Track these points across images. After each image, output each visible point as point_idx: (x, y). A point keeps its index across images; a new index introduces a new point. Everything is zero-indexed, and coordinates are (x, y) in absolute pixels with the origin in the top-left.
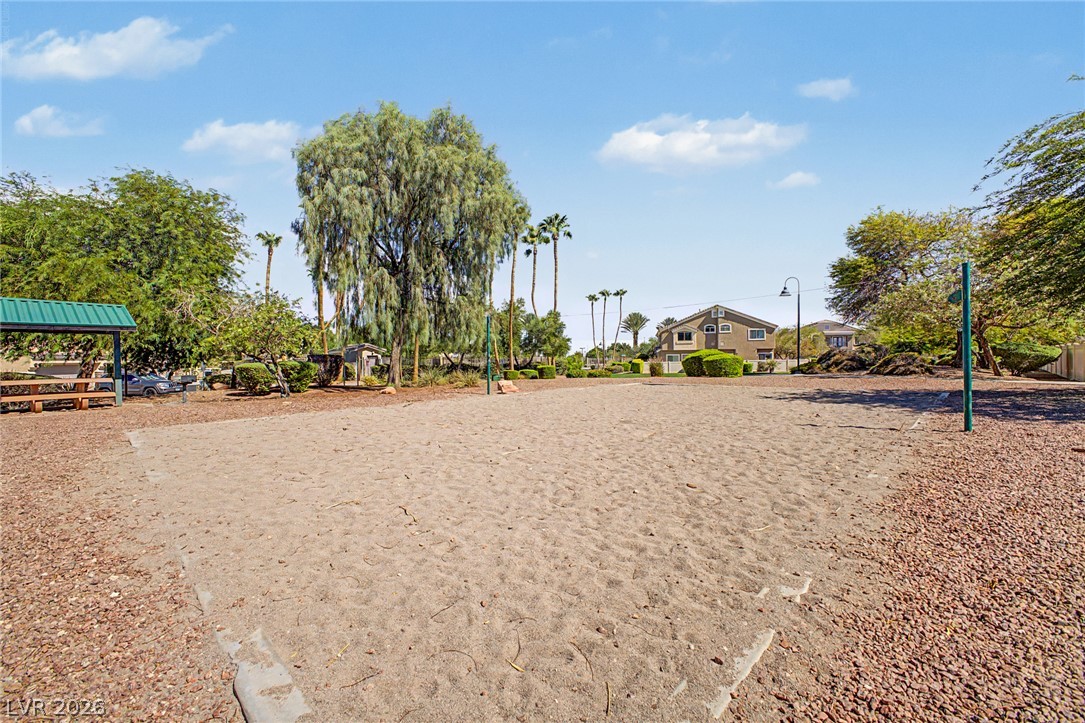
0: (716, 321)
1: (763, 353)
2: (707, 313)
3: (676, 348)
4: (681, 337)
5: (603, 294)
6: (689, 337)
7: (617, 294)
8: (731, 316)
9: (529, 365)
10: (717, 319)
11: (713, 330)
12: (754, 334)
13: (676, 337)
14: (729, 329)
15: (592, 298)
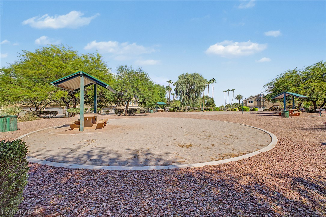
2: (257, 96)
3: (248, 105)
4: (249, 102)
5: (228, 90)
6: (252, 102)
7: (232, 90)
9: (207, 109)
10: (260, 98)
11: (259, 100)
14: (264, 100)
15: (225, 92)
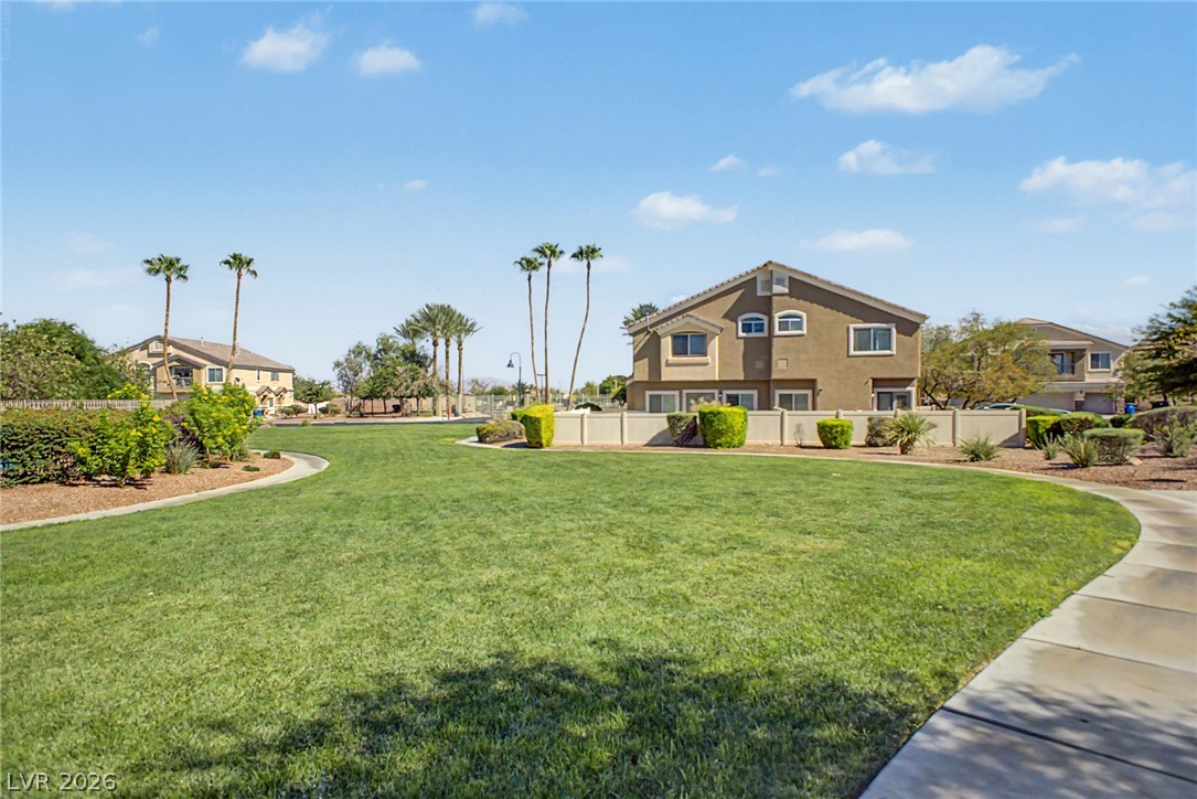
0: (766, 305)
1: (888, 390)
2: (747, 285)
3: (668, 375)
4: (680, 345)
6: (700, 345)
8: (806, 290)
10: (769, 299)
11: (759, 328)
12: (863, 341)
13: (667, 344)
14: (799, 326)
15: (529, 265)
